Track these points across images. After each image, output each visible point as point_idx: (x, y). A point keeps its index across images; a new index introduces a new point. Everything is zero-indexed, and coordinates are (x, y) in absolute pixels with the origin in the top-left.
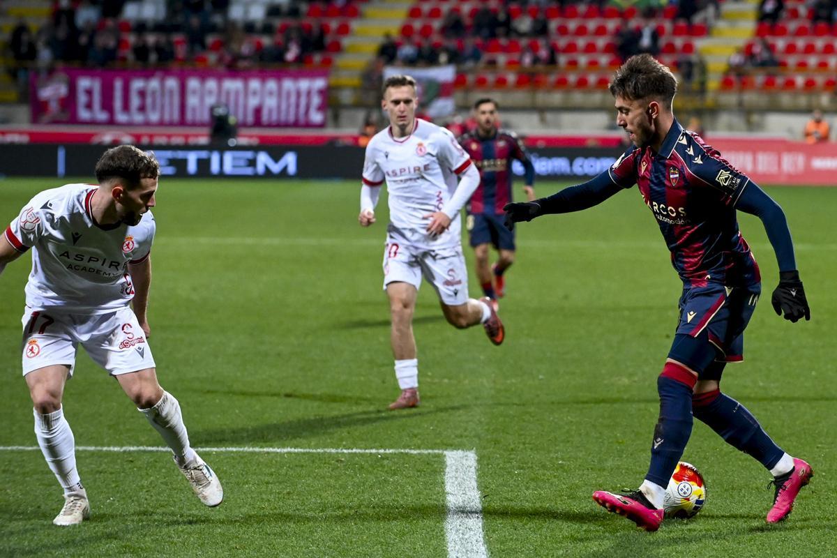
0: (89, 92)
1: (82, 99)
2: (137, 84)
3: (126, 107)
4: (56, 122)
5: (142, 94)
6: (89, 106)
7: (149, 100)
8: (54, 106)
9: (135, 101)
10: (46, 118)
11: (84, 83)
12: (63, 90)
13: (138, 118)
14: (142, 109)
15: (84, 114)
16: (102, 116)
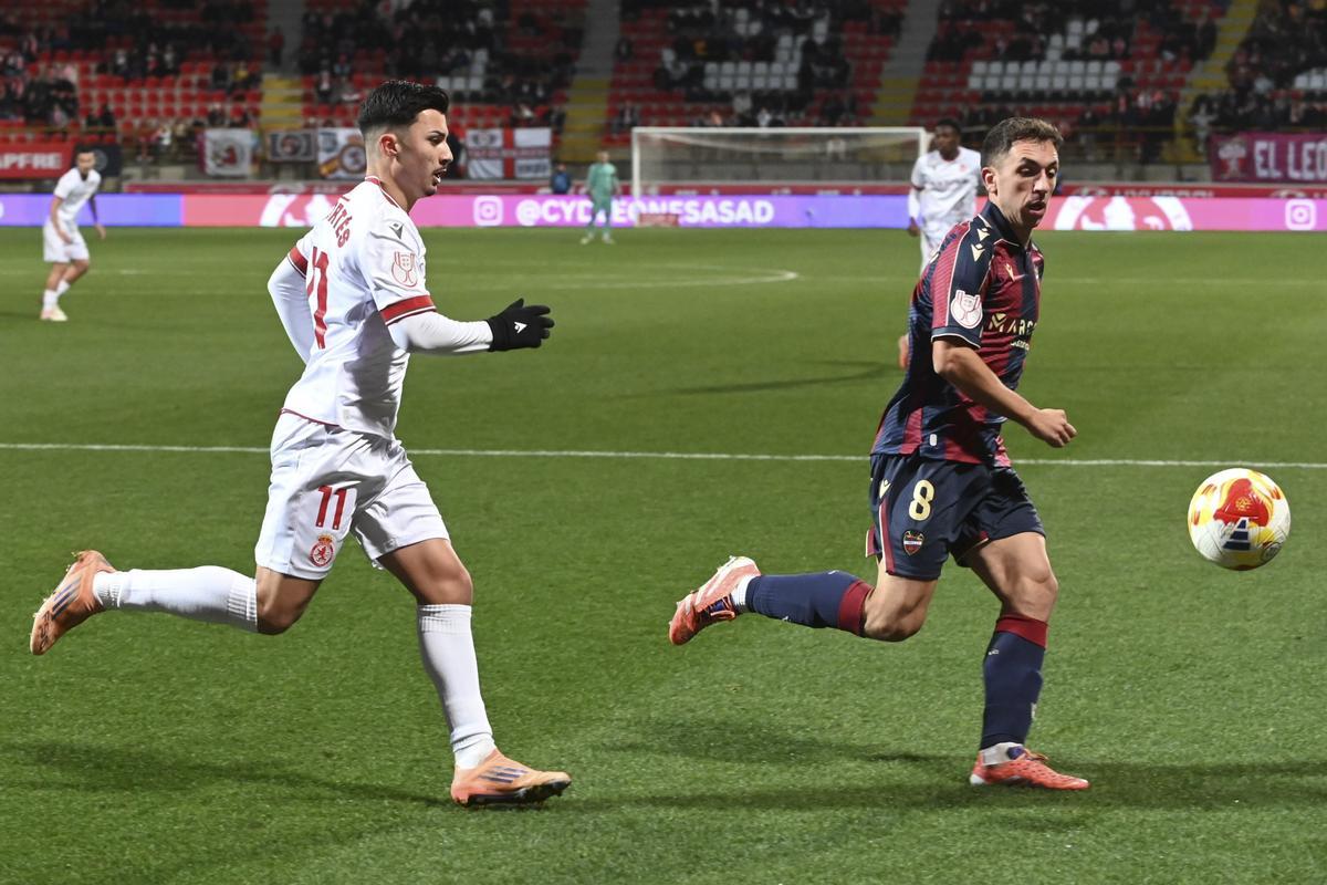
0: (1265, 153)
1: (1259, 159)
2: (1308, 146)
3: (1298, 166)
4: (1232, 180)
5: (1313, 154)
6: (1265, 165)
7: (1318, 160)
8: (1233, 166)
9: (1306, 161)
10: (1226, 176)
11: (1260, 145)
12: (1242, 152)
13: (1308, 175)
14: (1312, 167)
15: (1262, 173)
16: (1277, 174)
